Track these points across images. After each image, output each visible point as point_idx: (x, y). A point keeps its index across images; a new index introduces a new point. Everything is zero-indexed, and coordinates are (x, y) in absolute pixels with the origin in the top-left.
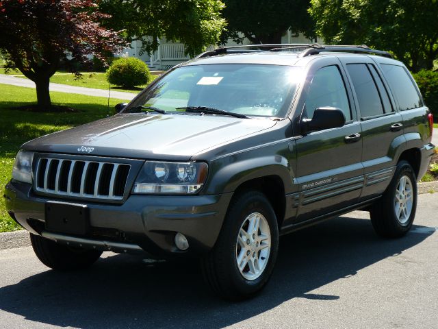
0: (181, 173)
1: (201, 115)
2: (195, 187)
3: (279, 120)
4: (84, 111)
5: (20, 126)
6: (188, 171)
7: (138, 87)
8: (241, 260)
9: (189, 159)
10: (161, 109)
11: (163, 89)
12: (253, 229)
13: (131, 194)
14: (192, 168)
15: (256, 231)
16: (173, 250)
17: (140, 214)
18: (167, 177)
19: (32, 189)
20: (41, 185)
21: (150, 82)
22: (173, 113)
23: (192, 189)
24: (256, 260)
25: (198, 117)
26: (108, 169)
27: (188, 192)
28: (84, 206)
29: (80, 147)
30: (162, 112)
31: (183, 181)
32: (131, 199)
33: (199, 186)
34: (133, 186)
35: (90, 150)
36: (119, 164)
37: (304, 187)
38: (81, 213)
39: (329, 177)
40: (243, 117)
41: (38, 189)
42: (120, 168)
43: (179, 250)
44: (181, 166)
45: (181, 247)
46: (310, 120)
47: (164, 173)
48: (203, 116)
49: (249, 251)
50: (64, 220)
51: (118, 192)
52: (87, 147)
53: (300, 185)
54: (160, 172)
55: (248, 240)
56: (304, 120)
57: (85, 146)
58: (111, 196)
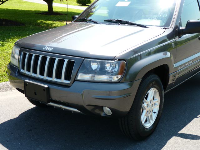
0: (108, 67)
1: (119, 25)
2: (117, 78)
3: (166, 29)
4: (66, 15)
5: (39, 21)
6: (113, 66)
7: (88, 5)
8: (143, 118)
9: (113, 59)
10: (95, 21)
11: (96, 8)
12: (150, 97)
13: (75, 80)
14: (115, 64)
15: (152, 98)
16: (102, 114)
17: (81, 94)
18: (98, 70)
19: (19, 70)
20: (23, 68)
21: (92, 3)
22: (103, 23)
23: (115, 79)
24: (151, 115)
25: (117, 26)
26: (61, 62)
27: (113, 81)
28: (46, 86)
29: (45, 47)
30: (96, 23)
31: (109, 73)
32: (75, 83)
33: (119, 77)
34: (77, 75)
35: (50, 49)
36: (68, 60)
37: (179, 68)
38: (44, 90)
39: (190, 61)
40: (145, 27)
41: (22, 70)
42: (69, 62)
43: (106, 114)
44: (108, 63)
45: (107, 113)
46: (184, 28)
47: (97, 66)
48: (120, 25)
49: (148, 111)
50: (35, 93)
51: (67, 77)
52: (49, 47)
53: (177, 68)
54: (94, 66)
55: (148, 105)
56: (181, 28)
57: (47, 47)
58: (63, 81)
